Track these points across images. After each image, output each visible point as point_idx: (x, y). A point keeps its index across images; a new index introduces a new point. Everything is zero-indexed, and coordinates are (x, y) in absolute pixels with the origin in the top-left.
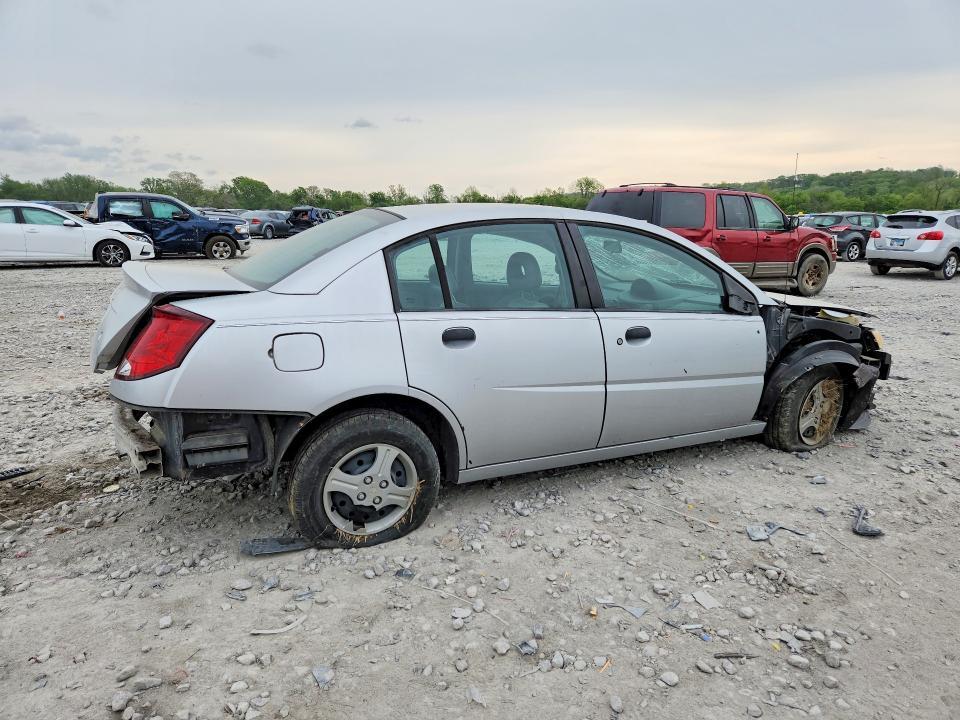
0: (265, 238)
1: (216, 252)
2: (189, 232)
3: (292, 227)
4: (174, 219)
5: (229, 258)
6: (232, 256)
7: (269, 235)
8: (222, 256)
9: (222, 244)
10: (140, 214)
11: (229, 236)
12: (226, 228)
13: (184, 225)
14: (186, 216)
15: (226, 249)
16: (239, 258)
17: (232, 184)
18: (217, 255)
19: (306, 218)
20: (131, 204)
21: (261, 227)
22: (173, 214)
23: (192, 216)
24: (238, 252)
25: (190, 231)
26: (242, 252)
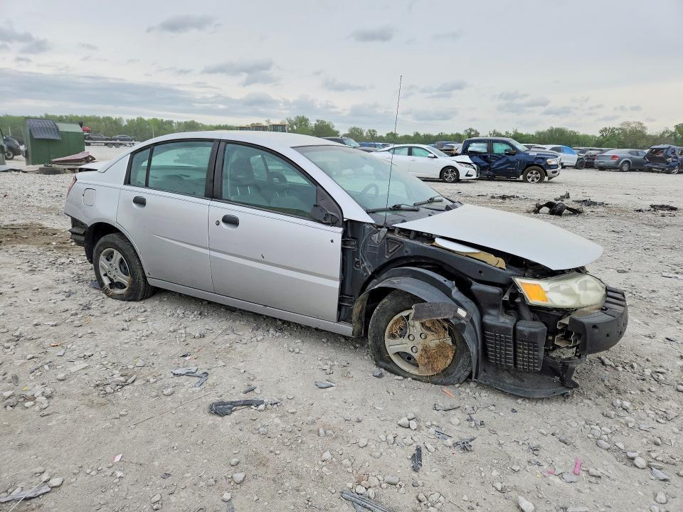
0: (621, 170)
1: (529, 177)
2: (512, 163)
3: (648, 163)
4: (506, 154)
5: (537, 182)
6: (541, 181)
7: (625, 168)
8: (533, 181)
9: (534, 172)
10: (486, 151)
11: (541, 166)
12: (541, 160)
13: (511, 158)
14: (514, 152)
15: (537, 176)
16: (546, 182)
17: (673, 130)
18: (530, 180)
19: (661, 155)
20: (482, 144)
21: (618, 162)
22: (505, 151)
23: (518, 152)
24: (546, 179)
25: (514, 162)
26: (550, 178)
